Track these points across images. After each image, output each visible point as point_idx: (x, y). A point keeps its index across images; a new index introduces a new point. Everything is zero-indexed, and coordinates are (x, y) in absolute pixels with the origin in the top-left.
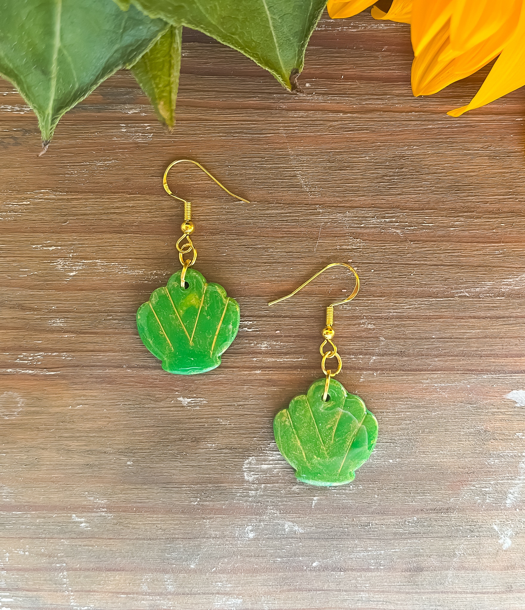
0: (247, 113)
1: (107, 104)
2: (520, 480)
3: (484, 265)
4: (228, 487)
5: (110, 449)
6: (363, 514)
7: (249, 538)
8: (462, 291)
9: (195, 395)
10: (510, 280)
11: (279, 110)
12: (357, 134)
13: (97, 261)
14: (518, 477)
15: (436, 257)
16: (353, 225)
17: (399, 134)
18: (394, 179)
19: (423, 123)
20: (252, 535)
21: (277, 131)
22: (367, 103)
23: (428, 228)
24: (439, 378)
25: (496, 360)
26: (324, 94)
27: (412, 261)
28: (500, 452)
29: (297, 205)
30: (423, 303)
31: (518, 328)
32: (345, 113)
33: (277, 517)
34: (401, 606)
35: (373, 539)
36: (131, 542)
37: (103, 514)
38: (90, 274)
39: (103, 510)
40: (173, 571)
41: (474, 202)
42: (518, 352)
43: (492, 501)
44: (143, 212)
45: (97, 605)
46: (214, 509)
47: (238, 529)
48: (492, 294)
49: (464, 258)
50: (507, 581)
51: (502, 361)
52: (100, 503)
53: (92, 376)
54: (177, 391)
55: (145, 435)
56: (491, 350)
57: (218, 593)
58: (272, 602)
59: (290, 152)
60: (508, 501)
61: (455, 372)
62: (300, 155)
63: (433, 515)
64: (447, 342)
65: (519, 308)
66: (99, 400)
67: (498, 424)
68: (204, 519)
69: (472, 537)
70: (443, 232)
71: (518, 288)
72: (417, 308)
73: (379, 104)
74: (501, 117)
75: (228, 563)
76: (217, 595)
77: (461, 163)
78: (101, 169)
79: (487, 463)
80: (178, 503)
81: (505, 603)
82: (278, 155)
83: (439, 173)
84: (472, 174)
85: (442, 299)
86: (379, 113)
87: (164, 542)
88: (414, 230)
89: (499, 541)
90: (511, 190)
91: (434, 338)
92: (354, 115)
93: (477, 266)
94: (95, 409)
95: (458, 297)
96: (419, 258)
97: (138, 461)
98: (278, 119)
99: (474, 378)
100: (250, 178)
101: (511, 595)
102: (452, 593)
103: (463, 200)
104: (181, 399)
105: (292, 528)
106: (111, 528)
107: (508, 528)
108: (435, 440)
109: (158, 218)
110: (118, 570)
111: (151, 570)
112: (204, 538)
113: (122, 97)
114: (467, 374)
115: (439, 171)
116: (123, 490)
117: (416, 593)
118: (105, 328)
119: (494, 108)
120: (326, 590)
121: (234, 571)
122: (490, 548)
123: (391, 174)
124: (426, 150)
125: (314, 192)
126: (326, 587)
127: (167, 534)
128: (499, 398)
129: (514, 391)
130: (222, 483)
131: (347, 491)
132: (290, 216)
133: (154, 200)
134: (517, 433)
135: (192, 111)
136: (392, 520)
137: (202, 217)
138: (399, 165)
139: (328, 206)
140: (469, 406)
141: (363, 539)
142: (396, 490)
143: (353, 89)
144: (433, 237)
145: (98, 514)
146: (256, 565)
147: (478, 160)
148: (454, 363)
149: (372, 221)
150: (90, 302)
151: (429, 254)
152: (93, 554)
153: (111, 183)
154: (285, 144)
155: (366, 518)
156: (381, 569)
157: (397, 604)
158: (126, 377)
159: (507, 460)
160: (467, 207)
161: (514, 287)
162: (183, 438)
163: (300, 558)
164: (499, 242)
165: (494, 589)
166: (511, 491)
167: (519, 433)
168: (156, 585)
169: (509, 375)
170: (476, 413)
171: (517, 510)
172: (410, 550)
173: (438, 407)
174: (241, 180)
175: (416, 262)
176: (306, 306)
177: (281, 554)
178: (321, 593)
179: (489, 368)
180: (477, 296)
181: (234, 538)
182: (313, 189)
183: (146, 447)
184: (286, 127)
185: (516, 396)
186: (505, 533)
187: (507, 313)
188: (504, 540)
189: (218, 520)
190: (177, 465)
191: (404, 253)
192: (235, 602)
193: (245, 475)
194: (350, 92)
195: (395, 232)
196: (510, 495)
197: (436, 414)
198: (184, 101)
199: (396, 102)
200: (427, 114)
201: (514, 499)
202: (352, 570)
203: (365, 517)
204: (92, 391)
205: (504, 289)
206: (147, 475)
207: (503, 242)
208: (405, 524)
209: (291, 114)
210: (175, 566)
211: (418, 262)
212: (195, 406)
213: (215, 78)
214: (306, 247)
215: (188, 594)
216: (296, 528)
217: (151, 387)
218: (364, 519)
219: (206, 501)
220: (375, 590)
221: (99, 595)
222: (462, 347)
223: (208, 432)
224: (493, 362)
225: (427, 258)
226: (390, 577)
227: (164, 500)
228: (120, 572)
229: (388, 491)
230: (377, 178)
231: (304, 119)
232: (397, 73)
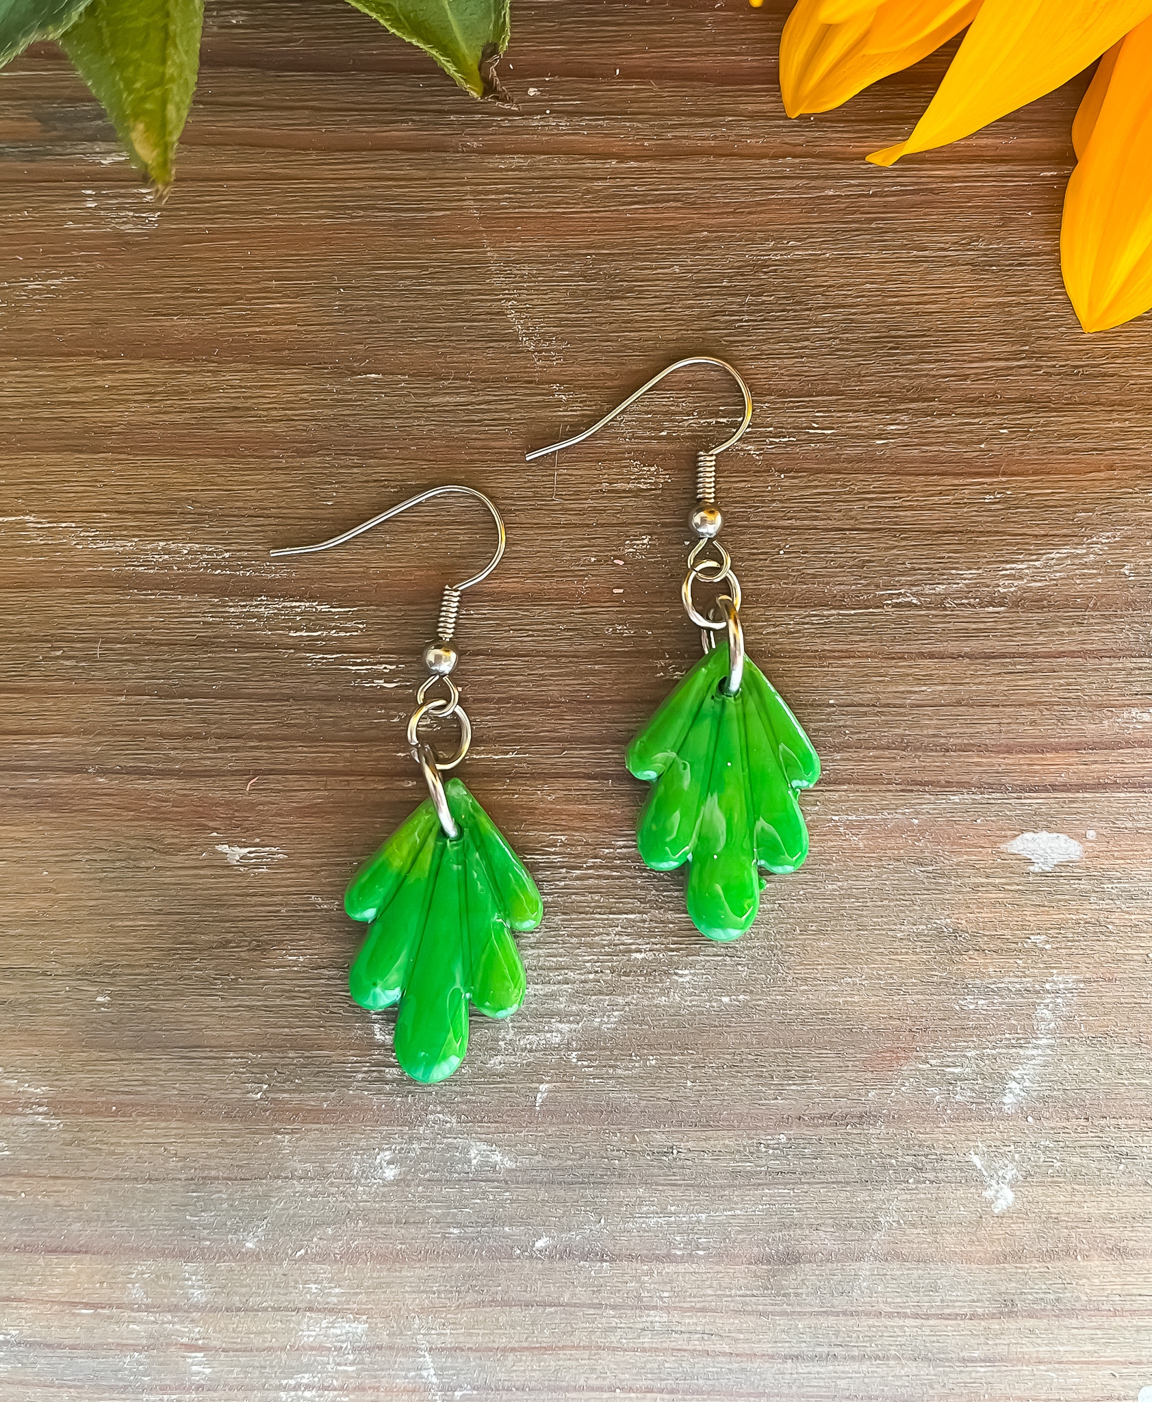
0: (385, 161)
1: (51, 141)
2: (1036, 1047)
3: (957, 529)
4: (334, 1058)
5: (58, 966)
6: (656, 1126)
7: (383, 1179)
8: (902, 591)
9: (258, 840)
10: (1020, 567)
11: (463, 152)
12: (651, 211)
13: (27, 517)
14: (1034, 1041)
15: (840, 511)
16: (640, 433)
17: (754, 210)
18: (741, 321)
19: (813, 183)
20: (393, 1173)
21: (458, 203)
22: (677, 134)
23: (823, 439)
24: (843, 801)
25: (984, 760)
26: (571, 114)
27: (782, 518)
28: (991, 981)
29: (504, 384)
30: (807, 620)
31: (1039, 681)
32: (622, 158)
33: (450, 1131)
34: (746, 1346)
35: (680, 1185)
36: (107, 1185)
37: (40, 1119)
38: (10, 550)
39: (41, 1109)
40: (203, 1254)
41: (934, 376)
42: (1038, 741)
43: (970, 1097)
44: (135, 401)
45: (27, 1332)
46: (302, 1110)
47: (359, 1157)
48: (975, 598)
49: (908, 513)
50: (1003, 1289)
51: (1001, 761)
52: (33, 1093)
53: (13, 792)
54: (215, 829)
55: (139, 933)
56: (972, 736)
57: (310, 1309)
58: (438, 1331)
59: (489, 254)
60: (1008, 1099)
61: (883, 787)
62: (513, 262)
63: (826, 1131)
64: (865, 714)
65: (1041, 633)
66: (30, 848)
67: (986, 914)
68: (277, 1132)
69: (919, 1182)
70: (859, 450)
71: (1039, 584)
72: (793, 633)
73: (703, 136)
74: (1002, 168)
75: (335, 1238)
76: (308, 1314)
77: (904, 282)
78: (37, 297)
79: (957, 1008)
80: (217, 1094)
81: (998, 1341)
82: (461, 262)
83: (851, 306)
84: (932, 307)
85: (853, 612)
86: (705, 160)
87: (183, 1186)
88: (787, 444)
89: (985, 1194)
90: (1027, 348)
91: (832, 706)
92: (644, 165)
93: (938, 532)
94: (22, 870)
95: (893, 607)
96: (800, 511)
97: (121, 994)
98: (462, 175)
99: (928, 803)
100: (393, 317)
101: (1011, 1324)
102: (868, 1314)
103: (907, 370)
104: (224, 848)
105: (487, 1156)
106: (58, 1153)
107: (1006, 1162)
108: (832, 951)
109: (171, 416)
110: (74, 1252)
111: (150, 1253)
112: (278, 1177)
113: (87, 124)
114: (912, 791)
115: (850, 301)
116: (85, 1063)
117: (784, 1313)
118: (47, 678)
119: (986, 146)
120: (567, 1305)
121: (350, 1256)
122: (962, 1209)
123: (735, 307)
124: (820, 249)
125: (546, 351)
126: (566, 1298)
127: (191, 1168)
128: (990, 850)
129: (1027, 835)
130: (320, 1048)
131: (619, 1071)
132: (488, 411)
133: (163, 373)
134: (1032, 937)
135: (256, 156)
136: (727, 1142)
137: (274, 413)
138: (752, 286)
139: (581, 387)
140: (917, 869)
141: (657, 1184)
142: (737, 1069)
143: (643, 102)
144: (834, 461)
145: (29, 1120)
146: (401, 1243)
147: (946, 274)
148: (880, 765)
149: (686, 424)
150: (11, 617)
151: (824, 502)
152: (15, 1214)
153: (60, 332)
154: (477, 236)
155: (664, 1137)
156: (700, 1257)
157: (736, 1340)
158: (94, 794)
159: (1008, 1000)
160: (920, 388)
161: (1029, 581)
162: (229, 942)
163: (507, 1229)
164: (996, 474)
165: (970, 1307)
166: (1016, 1074)
167: (1039, 937)
168: (164, 1287)
169: (1015, 795)
170: (933, 886)
171: (1030, 1119)
172: (769, 1214)
173: (841, 871)
174: (371, 322)
175: (793, 521)
176: (527, 627)
177: (460, 1218)
178: (556, 1312)
179: (965, 778)
180: (939, 603)
181: (350, 1178)
182: (545, 346)
183: (142, 962)
184: (480, 193)
185: (1031, 846)
186: (1000, 1173)
187: (1011, 646)
188: (997, 1191)
189: (312, 1135)
190: (214, 1004)
191: (763, 502)
192: (350, 1329)
193: (377, 1031)
194: (635, 108)
195: (742, 450)
196: (1013, 1085)
197: (835, 887)
198: (236, 133)
199: (748, 133)
200: (823, 161)
201: (1023, 1094)
202: (630, 1258)
203: (663, 1133)
204: (15, 828)
205: (1005, 587)
206: (143, 1027)
207: (1004, 474)
208: (758, 1151)
209: (495, 161)
210: (208, 1243)
211: (798, 523)
212: (257, 866)
213: (309, 76)
214: (527, 485)
215: (239, 1310)
216: (497, 1157)
217: (152, 819)
218: (659, 1138)
219: (285, 1091)
220: (685, 1305)
221: (31, 1308)
222: (899, 728)
223: (289, 927)
224: (978, 764)
225: (818, 511)
226: (720, 1275)
227: (185, 1087)
228: (79, 1256)
229: (719, 1073)
230: (699, 318)
231: (523, 174)
232: (750, 62)
